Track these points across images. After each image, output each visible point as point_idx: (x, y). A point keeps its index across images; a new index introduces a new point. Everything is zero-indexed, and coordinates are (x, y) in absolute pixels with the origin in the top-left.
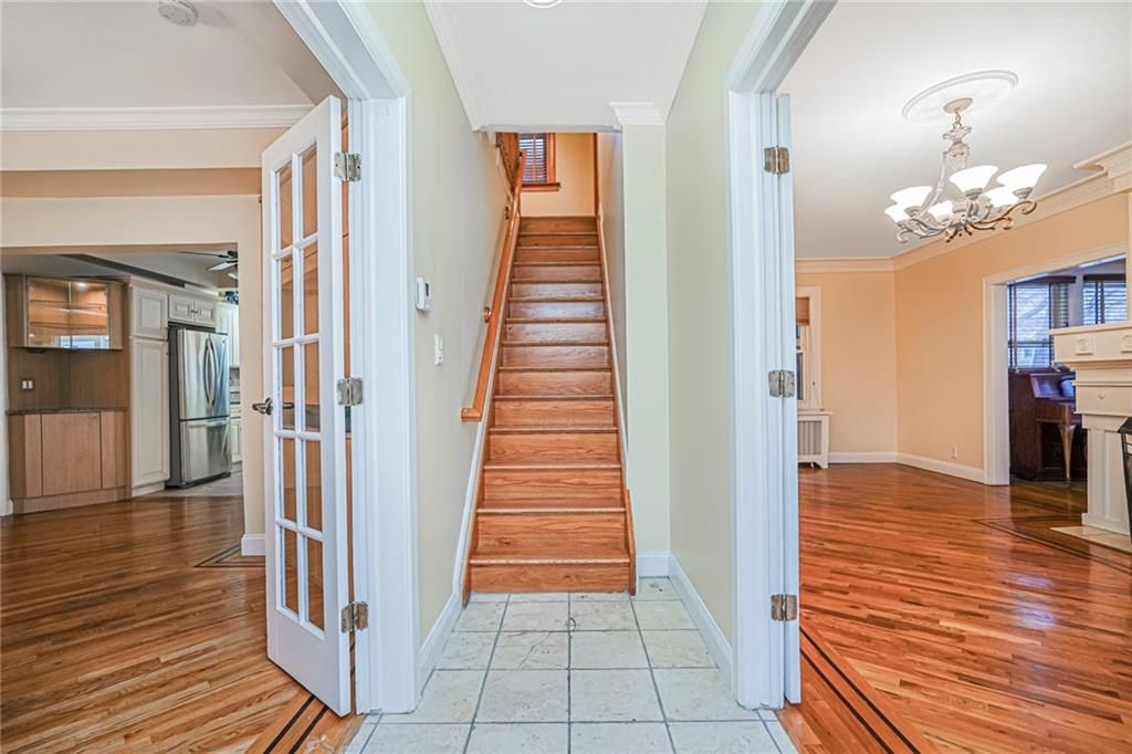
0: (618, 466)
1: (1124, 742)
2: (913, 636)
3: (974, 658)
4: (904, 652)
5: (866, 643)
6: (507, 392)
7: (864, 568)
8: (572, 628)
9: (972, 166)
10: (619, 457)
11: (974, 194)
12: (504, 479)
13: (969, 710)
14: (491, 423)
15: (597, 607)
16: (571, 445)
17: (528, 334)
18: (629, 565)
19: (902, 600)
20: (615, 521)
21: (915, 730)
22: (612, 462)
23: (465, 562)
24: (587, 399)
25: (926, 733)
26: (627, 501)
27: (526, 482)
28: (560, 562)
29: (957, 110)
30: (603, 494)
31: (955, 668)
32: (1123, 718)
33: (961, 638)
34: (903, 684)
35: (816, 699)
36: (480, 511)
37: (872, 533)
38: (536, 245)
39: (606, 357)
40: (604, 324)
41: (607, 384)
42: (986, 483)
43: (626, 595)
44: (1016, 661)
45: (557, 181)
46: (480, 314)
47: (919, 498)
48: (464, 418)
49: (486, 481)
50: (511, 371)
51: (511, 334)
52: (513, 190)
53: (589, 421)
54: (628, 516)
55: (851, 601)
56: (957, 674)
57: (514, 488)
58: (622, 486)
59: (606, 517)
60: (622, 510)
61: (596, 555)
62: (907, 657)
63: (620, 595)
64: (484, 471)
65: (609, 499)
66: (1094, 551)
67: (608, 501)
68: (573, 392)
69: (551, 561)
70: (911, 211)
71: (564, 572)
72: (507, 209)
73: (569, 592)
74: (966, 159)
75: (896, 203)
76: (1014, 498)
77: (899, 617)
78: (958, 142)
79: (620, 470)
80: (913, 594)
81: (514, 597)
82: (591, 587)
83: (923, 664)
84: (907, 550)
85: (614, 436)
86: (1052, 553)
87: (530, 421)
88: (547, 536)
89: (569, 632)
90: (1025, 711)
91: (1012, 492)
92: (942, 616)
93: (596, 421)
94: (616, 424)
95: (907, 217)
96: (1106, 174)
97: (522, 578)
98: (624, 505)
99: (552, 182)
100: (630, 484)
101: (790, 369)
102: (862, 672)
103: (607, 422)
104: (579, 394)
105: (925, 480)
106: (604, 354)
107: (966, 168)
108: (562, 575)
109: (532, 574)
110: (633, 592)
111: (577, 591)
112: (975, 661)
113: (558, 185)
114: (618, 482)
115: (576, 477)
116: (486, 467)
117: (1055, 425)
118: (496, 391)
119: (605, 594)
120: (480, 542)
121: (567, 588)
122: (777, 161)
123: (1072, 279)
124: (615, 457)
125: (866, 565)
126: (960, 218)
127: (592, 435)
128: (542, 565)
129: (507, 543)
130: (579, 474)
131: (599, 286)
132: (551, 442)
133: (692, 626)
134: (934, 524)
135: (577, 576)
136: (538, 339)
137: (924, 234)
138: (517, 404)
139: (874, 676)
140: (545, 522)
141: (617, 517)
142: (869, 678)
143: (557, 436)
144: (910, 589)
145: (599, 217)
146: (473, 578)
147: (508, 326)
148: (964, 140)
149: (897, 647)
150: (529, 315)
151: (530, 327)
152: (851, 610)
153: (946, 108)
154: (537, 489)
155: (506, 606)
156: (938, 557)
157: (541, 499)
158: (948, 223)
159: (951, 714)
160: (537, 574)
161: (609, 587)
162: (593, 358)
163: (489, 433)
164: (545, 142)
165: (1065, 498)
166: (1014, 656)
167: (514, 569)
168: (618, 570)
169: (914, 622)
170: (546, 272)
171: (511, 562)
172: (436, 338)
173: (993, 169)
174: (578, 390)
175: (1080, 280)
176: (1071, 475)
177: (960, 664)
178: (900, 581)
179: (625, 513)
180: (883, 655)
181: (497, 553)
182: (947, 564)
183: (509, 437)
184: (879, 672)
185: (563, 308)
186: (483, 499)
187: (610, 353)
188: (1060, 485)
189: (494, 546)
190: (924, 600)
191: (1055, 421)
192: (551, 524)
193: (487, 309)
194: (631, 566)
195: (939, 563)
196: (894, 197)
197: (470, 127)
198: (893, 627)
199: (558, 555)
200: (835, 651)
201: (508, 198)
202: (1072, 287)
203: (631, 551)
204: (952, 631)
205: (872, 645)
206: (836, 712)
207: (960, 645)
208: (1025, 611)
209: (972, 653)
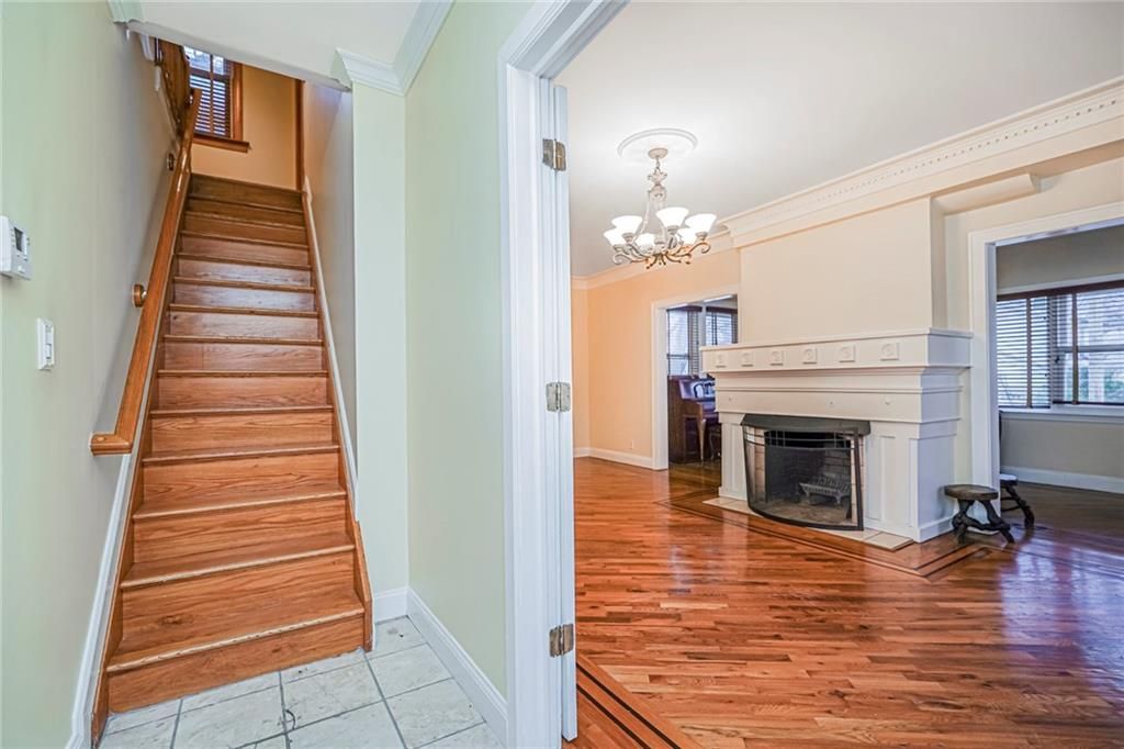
0: (343, 493)
1: (797, 678)
2: (647, 625)
3: (692, 633)
4: (643, 644)
5: (612, 644)
6: (174, 404)
7: (591, 564)
8: (289, 726)
9: (670, 206)
10: (342, 480)
11: (673, 230)
12: (170, 529)
13: (703, 689)
14: (146, 450)
15: (322, 683)
16: (273, 472)
17: (205, 326)
18: (363, 615)
19: (628, 591)
20: (340, 562)
21: (673, 726)
22: (333, 490)
23: (98, 671)
24: (296, 412)
25: (683, 727)
26: (356, 536)
27: (207, 529)
28: (266, 633)
29: (657, 157)
30: (323, 529)
31: (683, 648)
32: (791, 657)
33: (678, 617)
34: (653, 678)
35: (588, 725)
36: (125, 584)
37: (587, 527)
38: (216, 213)
39: (320, 359)
40: (316, 320)
41: (322, 392)
42: (654, 468)
43: (360, 653)
44: (721, 627)
45: (245, 140)
46: (125, 293)
47: (614, 488)
48: (96, 451)
49: (137, 536)
50: (179, 376)
51: (177, 326)
52: (180, 133)
53: (300, 439)
54: (360, 556)
55: (590, 602)
56: (685, 653)
57: (186, 540)
58: (348, 517)
59: (329, 560)
60: (351, 547)
61: (317, 613)
62: (648, 649)
63: (352, 656)
64: (133, 522)
65: (330, 534)
66: (727, 515)
67: (329, 539)
68: (275, 403)
69: (253, 636)
70: (628, 237)
71: (269, 646)
72: (171, 156)
73: (279, 670)
74: (664, 200)
75: (614, 227)
76: (672, 479)
77: (630, 608)
78: (658, 184)
79: (346, 497)
80: (634, 581)
81: (190, 702)
82: (312, 655)
83: (660, 652)
84: (617, 538)
85: (336, 455)
86: (709, 522)
87: (213, 443)
88: (241, 599)
89: (285, 733)
90: (738, 674)
91: (670, 474)
92: (660, 599)
93: (310, 439)
94: (336, 440)
95: (623, 242)
96: (729, 233)
97: (204, 670)
98: (353, 541)
99: (237, 139)
100: (359, 514)
101: (567, 382)
102: (618, 678)
103: (323, 438)
104: (283, 405)
105: (613, 470)
106: (316, 356)
107: (664, 207)
108: (269, 650)
109: (222, 660)
110: (367, 647)
111: (291, 666)
112: (694, 636)
113: (247, 145)
114: (343, 511)
115: (284, 513)
116: (135, 517)
117: (695, 419)
118: (153, 404)
119: (330, 660)
120: (126, 631)
121: (276, 666)
122: (554, 155)
123: (700, 309)
124: (336, 482)
125: (593, 560)
126: (659, 249)
127: (306, 457)
128: (237, 645)
129: (175, 623)
130: (289, 508)
131: (308, 275)
132: (245, 469)
133: (446, 674)
134: (629, 510)
135: (291, 646)
136: (222, 335)
137: (634, 259)
138: (190, 421)
139: (626, 678)
140: (241, 581)
141: (343, 557)
142: (625, 683)
143: (255, 462)
144: (630, 577)
145: (306, 193)
146: (113, 693)
147: (173, 314)
148: (663, 184)
149: (637, 641)
150: (207, 301)
151: (208, 318)
152: (592, 611)
153: (650, 153)
154: (227, 536)
155: (178, 720)
156: (641, 541)
157: (231, 548)
158: (652, 252)
159: (693, 698)
160: (232, 657)
161: (335, 650)
162: (303, 360)
163: (142, 465)
164: (227, 88)
165: (700, 475)
166: (716, 623)
167: (189, 662)
168: (349, 625)
169: (643, 610)
170: (232, 249)
171: (186, 651)
172: (40, 325)
173: (685, 212)
174: (281, 400)
175: (704, 310)
176: (705, 457)
177: (685, 643)
178: (622, 571)
179: (354, 551)
180: (629, 652)
181: (158, 644)
182: (649, 547)
183: (176, 467)
184: (630, 673)
185: (258, 296)
186: (132, 564)
187: (325, 356)
188: (698, 465)
189: (152, 631)
190: (644, 586)
191: (693, 416)
192: (250, 582)
193: (140, 288)
194: (365, 618)
195: (644, 546)
196: (615, 222)
197: (112, 17)
198: (628, 620)
199: (263, 623)
200: (589, 661)
201: (173, 143)
202: (701, 315)
203: (366, 599)
204: (670, 611)
205: (617, 644)
206: (608, 733)
207: (679, 624)
208: (710, 578)
209: (689, 629)
